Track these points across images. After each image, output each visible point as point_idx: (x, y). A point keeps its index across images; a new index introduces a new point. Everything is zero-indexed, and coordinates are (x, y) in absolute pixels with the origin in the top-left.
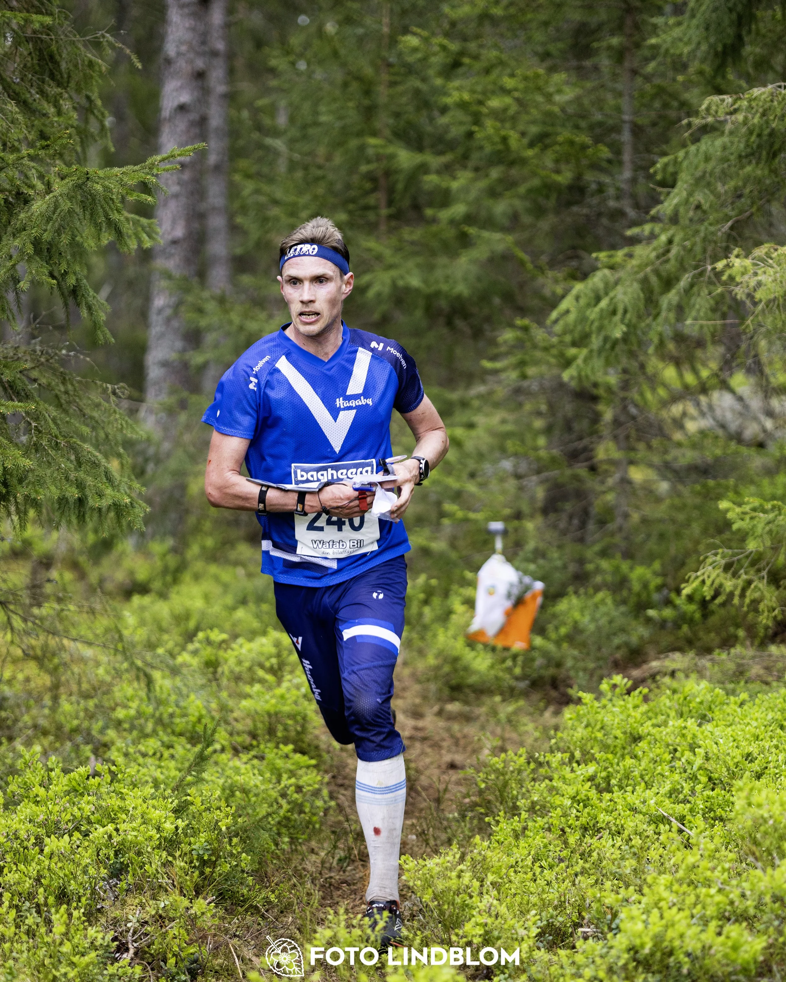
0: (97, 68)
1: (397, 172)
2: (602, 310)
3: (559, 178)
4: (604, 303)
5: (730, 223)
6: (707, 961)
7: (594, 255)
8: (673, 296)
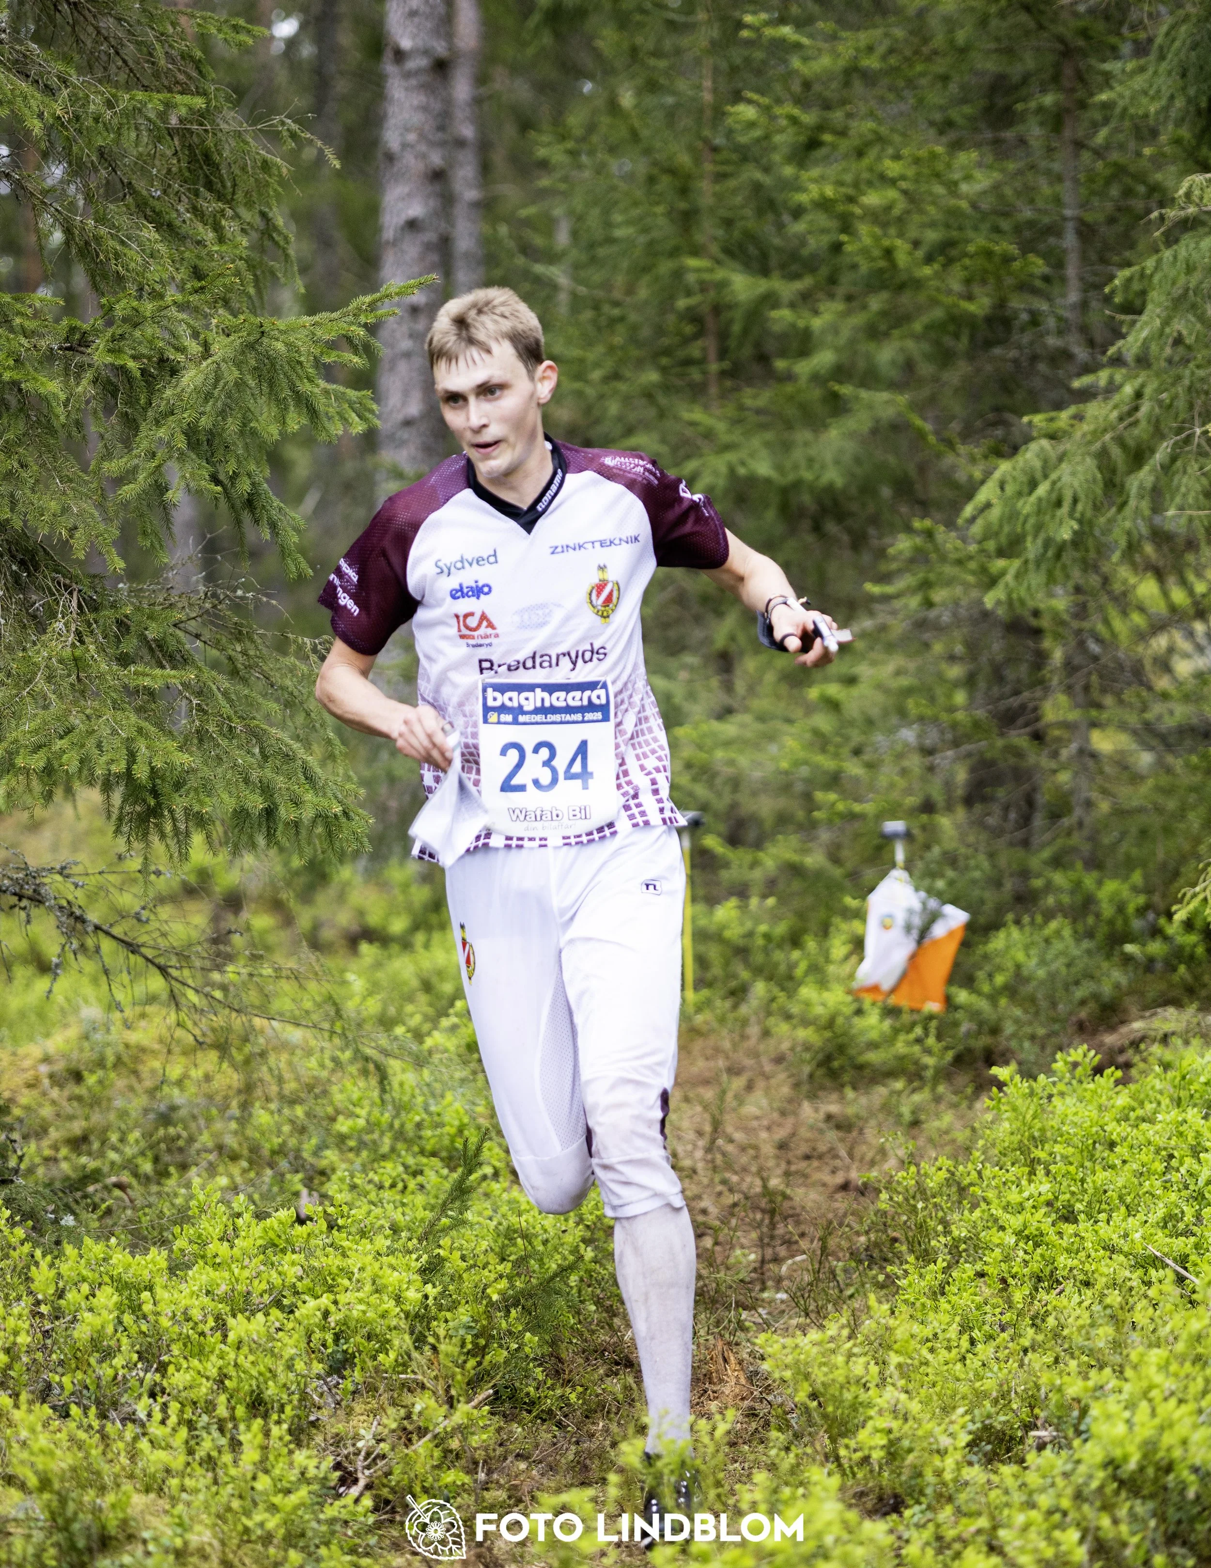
0: (275, 171)
1: (730, 307)
2: (1040, 500)
3: (971, 307)
4: (1042, 490)
7: (1025, 419)
8: (1145, 476)
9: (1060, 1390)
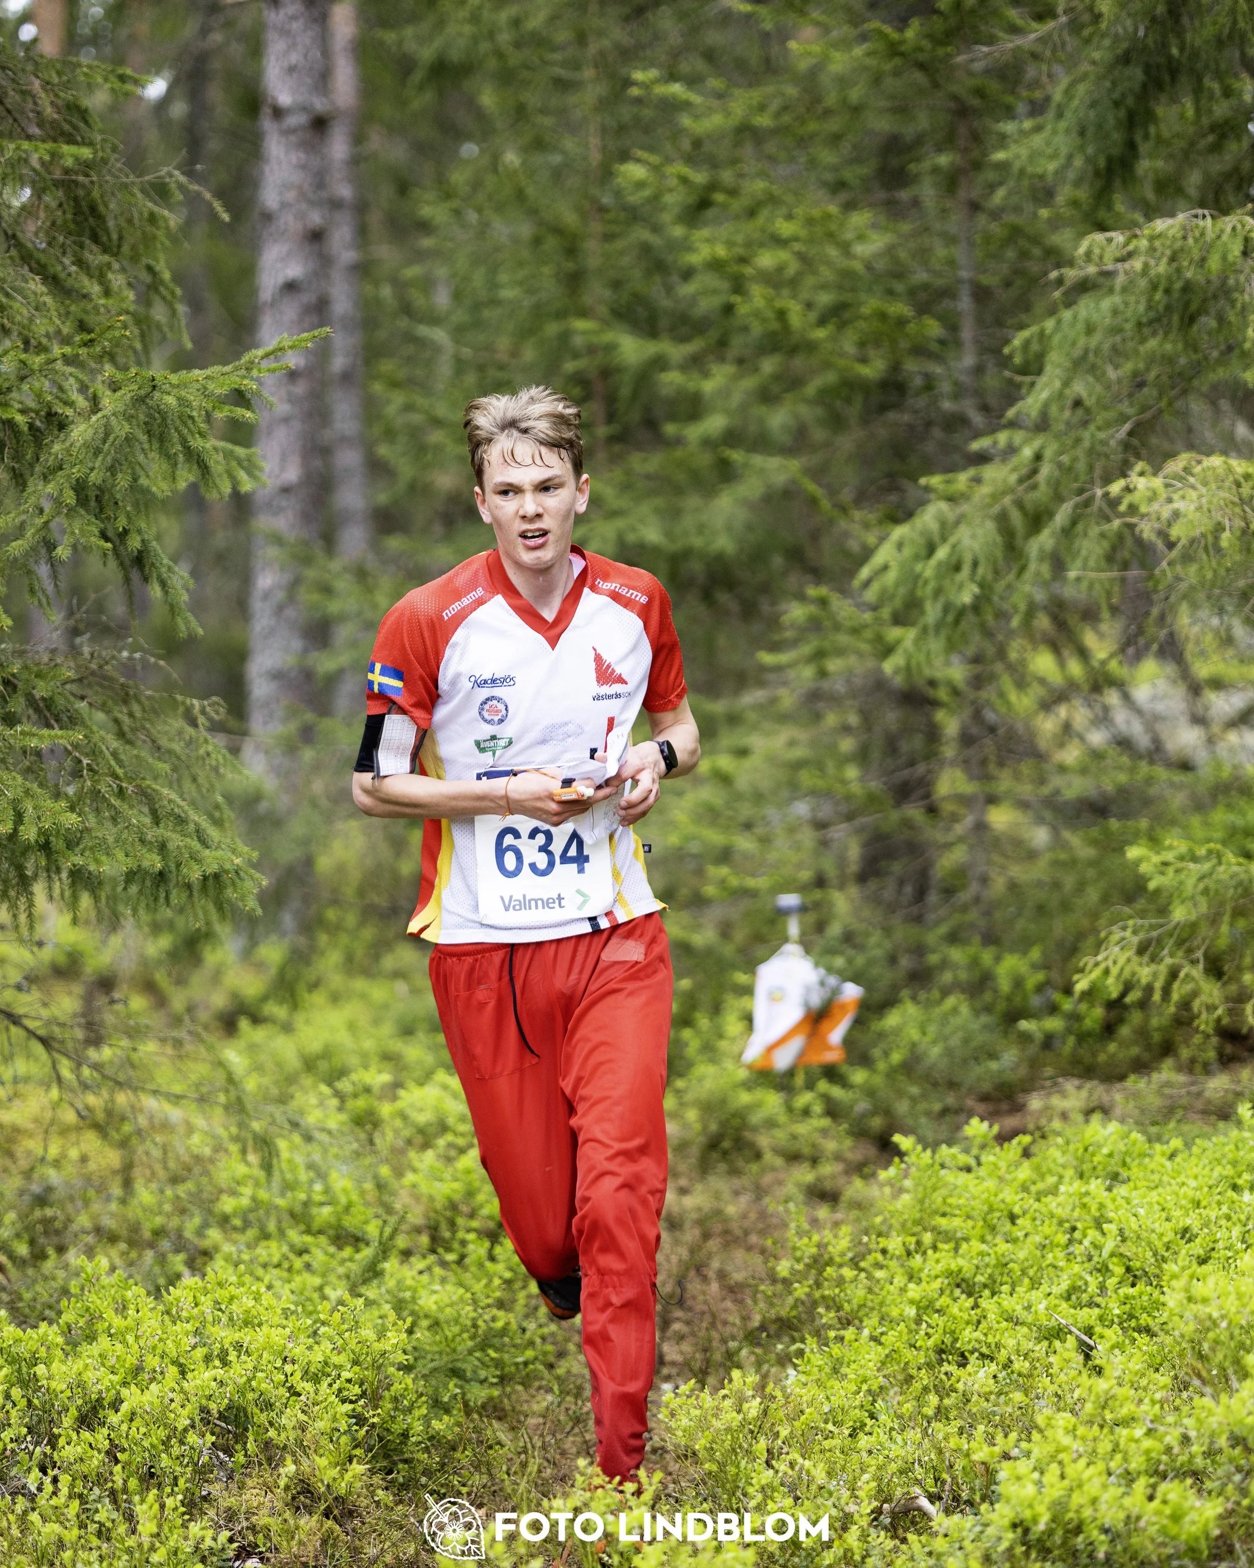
0: (161, 223)
1: (619, 370)
2: (940, 564)
3: (865, 371)
4: (942, 553)
5: (1127, 427)
6: (1135, 1540)
7: (923, 481)
8: (1045, 539)
9: (967, 1455)
